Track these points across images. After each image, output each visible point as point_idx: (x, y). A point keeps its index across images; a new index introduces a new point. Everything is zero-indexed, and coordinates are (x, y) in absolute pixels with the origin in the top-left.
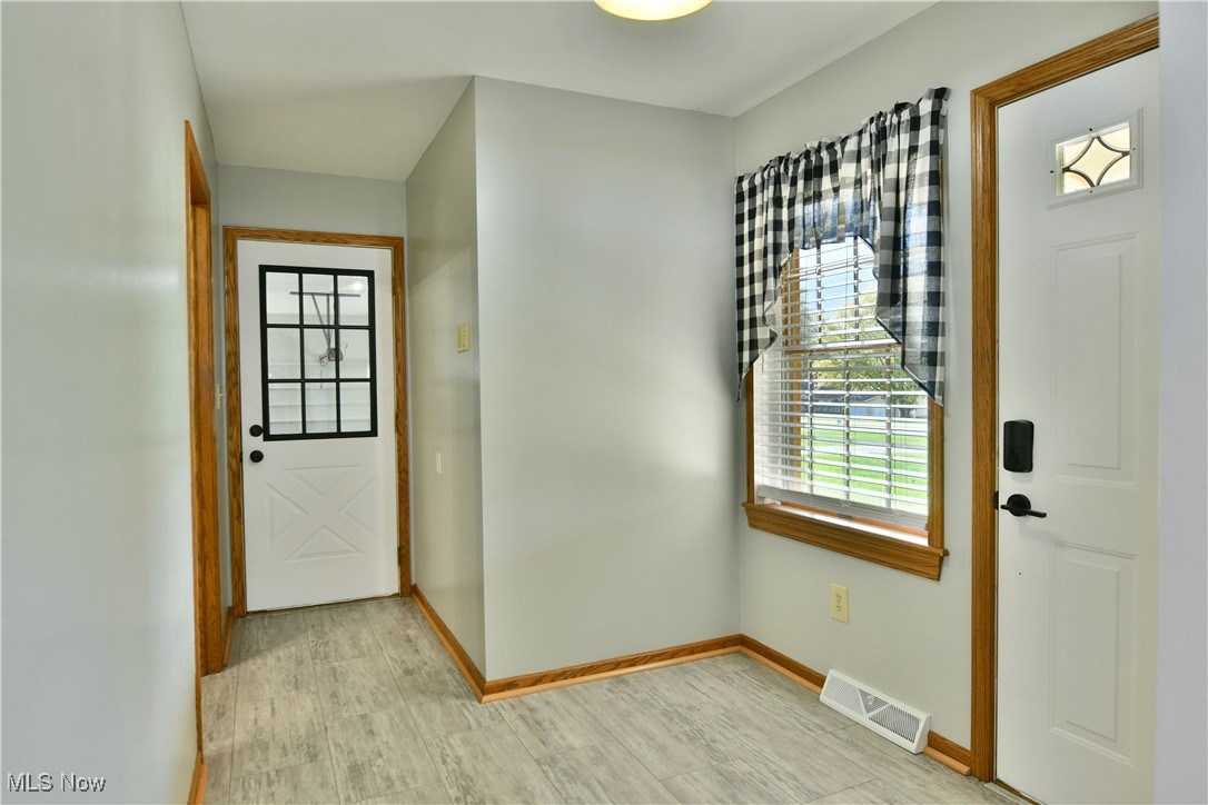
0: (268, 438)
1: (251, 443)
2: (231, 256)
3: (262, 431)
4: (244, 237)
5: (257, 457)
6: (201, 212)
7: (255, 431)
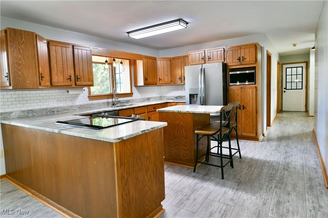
0: (286, 89)
1: (284, 90)
2: (282, 67)
3: (286, 88)
4: (284, 64)
5: (285, 92)
6: (278, 65)
7: (285, 88)
